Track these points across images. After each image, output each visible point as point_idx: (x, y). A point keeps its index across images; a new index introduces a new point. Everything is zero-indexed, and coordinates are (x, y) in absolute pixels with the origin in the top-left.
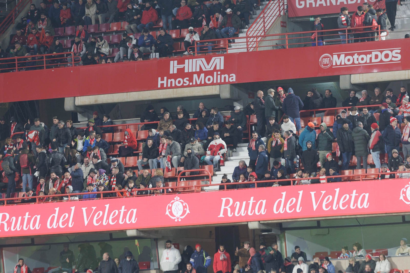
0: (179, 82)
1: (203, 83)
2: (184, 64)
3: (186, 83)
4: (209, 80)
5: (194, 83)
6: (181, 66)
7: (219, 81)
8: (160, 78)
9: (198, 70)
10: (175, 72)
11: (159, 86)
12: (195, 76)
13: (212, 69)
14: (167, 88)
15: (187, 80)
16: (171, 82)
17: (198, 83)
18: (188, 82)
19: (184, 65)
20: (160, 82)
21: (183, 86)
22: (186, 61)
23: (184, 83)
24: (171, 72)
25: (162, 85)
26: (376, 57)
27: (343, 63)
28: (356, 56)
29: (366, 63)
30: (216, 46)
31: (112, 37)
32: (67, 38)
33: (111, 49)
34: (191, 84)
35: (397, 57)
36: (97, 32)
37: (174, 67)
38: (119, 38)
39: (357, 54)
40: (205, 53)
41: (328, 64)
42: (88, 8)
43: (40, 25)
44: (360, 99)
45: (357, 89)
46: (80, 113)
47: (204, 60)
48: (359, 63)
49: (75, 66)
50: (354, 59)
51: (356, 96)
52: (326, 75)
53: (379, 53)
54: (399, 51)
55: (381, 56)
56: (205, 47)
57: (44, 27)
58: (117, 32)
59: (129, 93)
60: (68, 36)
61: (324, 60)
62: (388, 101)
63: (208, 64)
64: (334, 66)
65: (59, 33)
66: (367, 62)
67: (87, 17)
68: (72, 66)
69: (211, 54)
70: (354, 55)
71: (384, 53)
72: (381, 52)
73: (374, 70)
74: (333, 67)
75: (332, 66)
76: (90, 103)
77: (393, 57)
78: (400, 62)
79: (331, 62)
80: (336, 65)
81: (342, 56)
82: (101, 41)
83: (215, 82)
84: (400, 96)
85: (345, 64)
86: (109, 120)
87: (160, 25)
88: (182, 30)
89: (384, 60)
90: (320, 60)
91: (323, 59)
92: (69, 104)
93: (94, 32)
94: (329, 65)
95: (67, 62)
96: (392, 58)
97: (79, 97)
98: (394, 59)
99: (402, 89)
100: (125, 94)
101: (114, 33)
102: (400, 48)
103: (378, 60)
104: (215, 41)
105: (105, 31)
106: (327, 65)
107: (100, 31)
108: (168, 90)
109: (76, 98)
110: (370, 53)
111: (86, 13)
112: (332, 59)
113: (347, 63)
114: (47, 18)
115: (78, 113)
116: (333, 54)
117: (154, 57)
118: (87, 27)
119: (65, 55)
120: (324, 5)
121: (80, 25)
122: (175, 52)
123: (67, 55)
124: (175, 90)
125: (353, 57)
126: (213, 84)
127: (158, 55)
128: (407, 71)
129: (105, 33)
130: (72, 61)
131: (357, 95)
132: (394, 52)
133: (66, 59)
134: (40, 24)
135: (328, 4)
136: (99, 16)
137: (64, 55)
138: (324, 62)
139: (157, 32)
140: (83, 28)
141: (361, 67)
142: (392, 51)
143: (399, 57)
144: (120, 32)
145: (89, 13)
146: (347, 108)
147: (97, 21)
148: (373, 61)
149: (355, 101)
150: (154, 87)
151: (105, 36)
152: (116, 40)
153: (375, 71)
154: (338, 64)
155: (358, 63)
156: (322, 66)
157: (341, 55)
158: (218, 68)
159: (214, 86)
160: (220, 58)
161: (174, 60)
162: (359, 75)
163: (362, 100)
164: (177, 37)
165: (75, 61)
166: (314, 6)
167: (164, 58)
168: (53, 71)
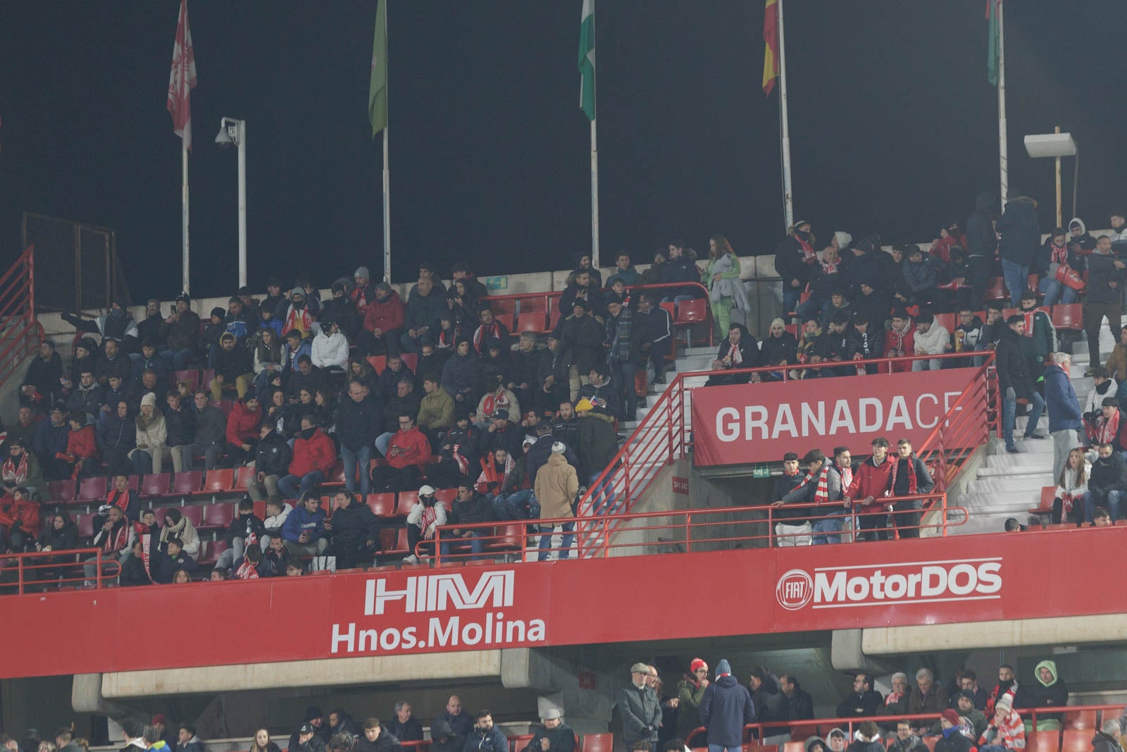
0: (390, 639)
1: (455, 642)
2: (406, 589)
3: (408, 642)
4: (472, 634)
5: (431, 644)
6: (396, 595)
7: (499, 639)
8: (336, 628)
9: (443, 606)
10: (380, 610)
11: (334, 649)
12: (434, 623)
13: (481, 604)
14: (356, 654)
15: (411, 633)
16: (368, 639)
17: (443, 642)
18: (413, 640)
19: (403, 592)
20: (336, 638)
21: (399, 651)
22: (411, 581)
23: (403, 640)
24: (368, 611)
25: (343, 645)
26: (934, 581)
27: (841, 598)
28: (877, 578)
29: (905, 597)
30: (495, 541)
31: (208, 511)
32: (85, 509)
33: (205, 544)
34: (422, 644)
35: (991, 584)
36: (167, 494)
37: (376, 596)
38: (228, 511)
39: (879, 572)
40: (463, 560)
41: (800, 600)
42: (144, 429)
43: (7, 473)
44: (887, 696)
45: (877, 668)
46: (115, 718)
47: (458, 578)
48: (886, 599)
49: (103, 587)
50: (871, 586)
51: (875, 689)
52: (794, 627)
53: (941, 572)
54: (997, 567)
55: (948, 580)
56: (462, 543)
57: (20, 479)
58: (221, 495)
59: (250, 667)
60: (87, 503)
61: (790, 586)
62: (964, 703)
63: (471, 590)
64: (818, 604)
65: (64, 495)
66: (909, 595)
67: (138, 452)
68: (96, 588)
69: (480, 562)
70: (873, 575)
71: (955, 571)
72: (948, 568)
73: (928, 618)
74: (814, 607)
75: (812, 603)
76: (143, 690)
77: (979, 581)
78: (999, 597)
79: (809, 592)
80: (823, 601)
81: (841, 577)
82: (176, 523)
83: (488, 640)
84: (996, 693)
85: (848, 600)
86: (193, 740)
87: (341, 481)
88: (400, 494)
89: (955, 589)
90: (779, 587)
91: (788, 584)
92: (83, 694)
93: (159, 495)
94: (803, 601)
95: (83, 575)
96: (976, 586)
97: (114, 675)
98: (981, 588)
99: (1003, 671)
100: (240, 667)
101: (214, 499)
102: (1001, 559)
103: (940, 589)
104: (491, 528)
105: (190, 493)
106: (798, 600)
107: (176, 492)
108: (358, 660)
109: (105, 676)
110: (917, 570)
111: (139, 442)
112: (811, 585)
113: (853, 596)
114: (27, 455)
115: (109, 719)
116: (816, 570)
117: (322, 568)
118: (141, 480)
119: (78, 556)
120: (794, 434)
121: (120, 474)
122: (379, 555)
123: (84, 557)
124: (378, 659)
125: (869, 581)
126: (481, 646)
127: (331, 562)
128: (1017, 623)
129: (189, 498)
130: (96, 573)
131: (878, 686)
132: (983, 568)
133: (81, 567)
134: (8, 468)
135: (805, 433)
136: (174, 452)
137: (74, 555)
138: (789, 593)
139: (331, 499)
140: (128, 483)
141: (892, 607)
142: (976, 566)
143: (998, 582)
144: (232, 495)
145: (147, 442)
146: (850, 721)
147: (167, 464)
148: (923, 594)
149: (873, 702)
150: (320, 650)
151: (189, 507)
152: (218, 519)
153: (930, 620)
154: (829, 598)
155: (883, 597)
156: (785, 603)
157: (838, 574)
158: (497, 603)
159: (485, 653)
160: (504, 576)
161: (376, 578)
162: (884, 629)
163: (893, 701)
164: (388, 515)
165: (104, 574)
166: (765, 436)
167: (350, 570)
168: (43, 599)
